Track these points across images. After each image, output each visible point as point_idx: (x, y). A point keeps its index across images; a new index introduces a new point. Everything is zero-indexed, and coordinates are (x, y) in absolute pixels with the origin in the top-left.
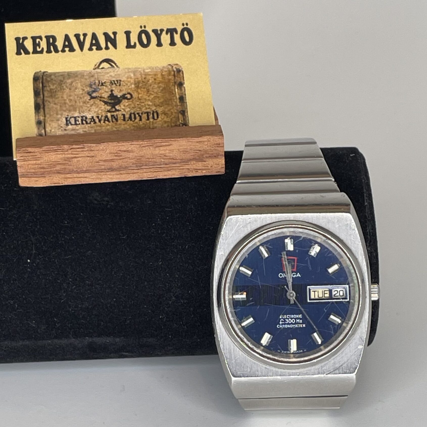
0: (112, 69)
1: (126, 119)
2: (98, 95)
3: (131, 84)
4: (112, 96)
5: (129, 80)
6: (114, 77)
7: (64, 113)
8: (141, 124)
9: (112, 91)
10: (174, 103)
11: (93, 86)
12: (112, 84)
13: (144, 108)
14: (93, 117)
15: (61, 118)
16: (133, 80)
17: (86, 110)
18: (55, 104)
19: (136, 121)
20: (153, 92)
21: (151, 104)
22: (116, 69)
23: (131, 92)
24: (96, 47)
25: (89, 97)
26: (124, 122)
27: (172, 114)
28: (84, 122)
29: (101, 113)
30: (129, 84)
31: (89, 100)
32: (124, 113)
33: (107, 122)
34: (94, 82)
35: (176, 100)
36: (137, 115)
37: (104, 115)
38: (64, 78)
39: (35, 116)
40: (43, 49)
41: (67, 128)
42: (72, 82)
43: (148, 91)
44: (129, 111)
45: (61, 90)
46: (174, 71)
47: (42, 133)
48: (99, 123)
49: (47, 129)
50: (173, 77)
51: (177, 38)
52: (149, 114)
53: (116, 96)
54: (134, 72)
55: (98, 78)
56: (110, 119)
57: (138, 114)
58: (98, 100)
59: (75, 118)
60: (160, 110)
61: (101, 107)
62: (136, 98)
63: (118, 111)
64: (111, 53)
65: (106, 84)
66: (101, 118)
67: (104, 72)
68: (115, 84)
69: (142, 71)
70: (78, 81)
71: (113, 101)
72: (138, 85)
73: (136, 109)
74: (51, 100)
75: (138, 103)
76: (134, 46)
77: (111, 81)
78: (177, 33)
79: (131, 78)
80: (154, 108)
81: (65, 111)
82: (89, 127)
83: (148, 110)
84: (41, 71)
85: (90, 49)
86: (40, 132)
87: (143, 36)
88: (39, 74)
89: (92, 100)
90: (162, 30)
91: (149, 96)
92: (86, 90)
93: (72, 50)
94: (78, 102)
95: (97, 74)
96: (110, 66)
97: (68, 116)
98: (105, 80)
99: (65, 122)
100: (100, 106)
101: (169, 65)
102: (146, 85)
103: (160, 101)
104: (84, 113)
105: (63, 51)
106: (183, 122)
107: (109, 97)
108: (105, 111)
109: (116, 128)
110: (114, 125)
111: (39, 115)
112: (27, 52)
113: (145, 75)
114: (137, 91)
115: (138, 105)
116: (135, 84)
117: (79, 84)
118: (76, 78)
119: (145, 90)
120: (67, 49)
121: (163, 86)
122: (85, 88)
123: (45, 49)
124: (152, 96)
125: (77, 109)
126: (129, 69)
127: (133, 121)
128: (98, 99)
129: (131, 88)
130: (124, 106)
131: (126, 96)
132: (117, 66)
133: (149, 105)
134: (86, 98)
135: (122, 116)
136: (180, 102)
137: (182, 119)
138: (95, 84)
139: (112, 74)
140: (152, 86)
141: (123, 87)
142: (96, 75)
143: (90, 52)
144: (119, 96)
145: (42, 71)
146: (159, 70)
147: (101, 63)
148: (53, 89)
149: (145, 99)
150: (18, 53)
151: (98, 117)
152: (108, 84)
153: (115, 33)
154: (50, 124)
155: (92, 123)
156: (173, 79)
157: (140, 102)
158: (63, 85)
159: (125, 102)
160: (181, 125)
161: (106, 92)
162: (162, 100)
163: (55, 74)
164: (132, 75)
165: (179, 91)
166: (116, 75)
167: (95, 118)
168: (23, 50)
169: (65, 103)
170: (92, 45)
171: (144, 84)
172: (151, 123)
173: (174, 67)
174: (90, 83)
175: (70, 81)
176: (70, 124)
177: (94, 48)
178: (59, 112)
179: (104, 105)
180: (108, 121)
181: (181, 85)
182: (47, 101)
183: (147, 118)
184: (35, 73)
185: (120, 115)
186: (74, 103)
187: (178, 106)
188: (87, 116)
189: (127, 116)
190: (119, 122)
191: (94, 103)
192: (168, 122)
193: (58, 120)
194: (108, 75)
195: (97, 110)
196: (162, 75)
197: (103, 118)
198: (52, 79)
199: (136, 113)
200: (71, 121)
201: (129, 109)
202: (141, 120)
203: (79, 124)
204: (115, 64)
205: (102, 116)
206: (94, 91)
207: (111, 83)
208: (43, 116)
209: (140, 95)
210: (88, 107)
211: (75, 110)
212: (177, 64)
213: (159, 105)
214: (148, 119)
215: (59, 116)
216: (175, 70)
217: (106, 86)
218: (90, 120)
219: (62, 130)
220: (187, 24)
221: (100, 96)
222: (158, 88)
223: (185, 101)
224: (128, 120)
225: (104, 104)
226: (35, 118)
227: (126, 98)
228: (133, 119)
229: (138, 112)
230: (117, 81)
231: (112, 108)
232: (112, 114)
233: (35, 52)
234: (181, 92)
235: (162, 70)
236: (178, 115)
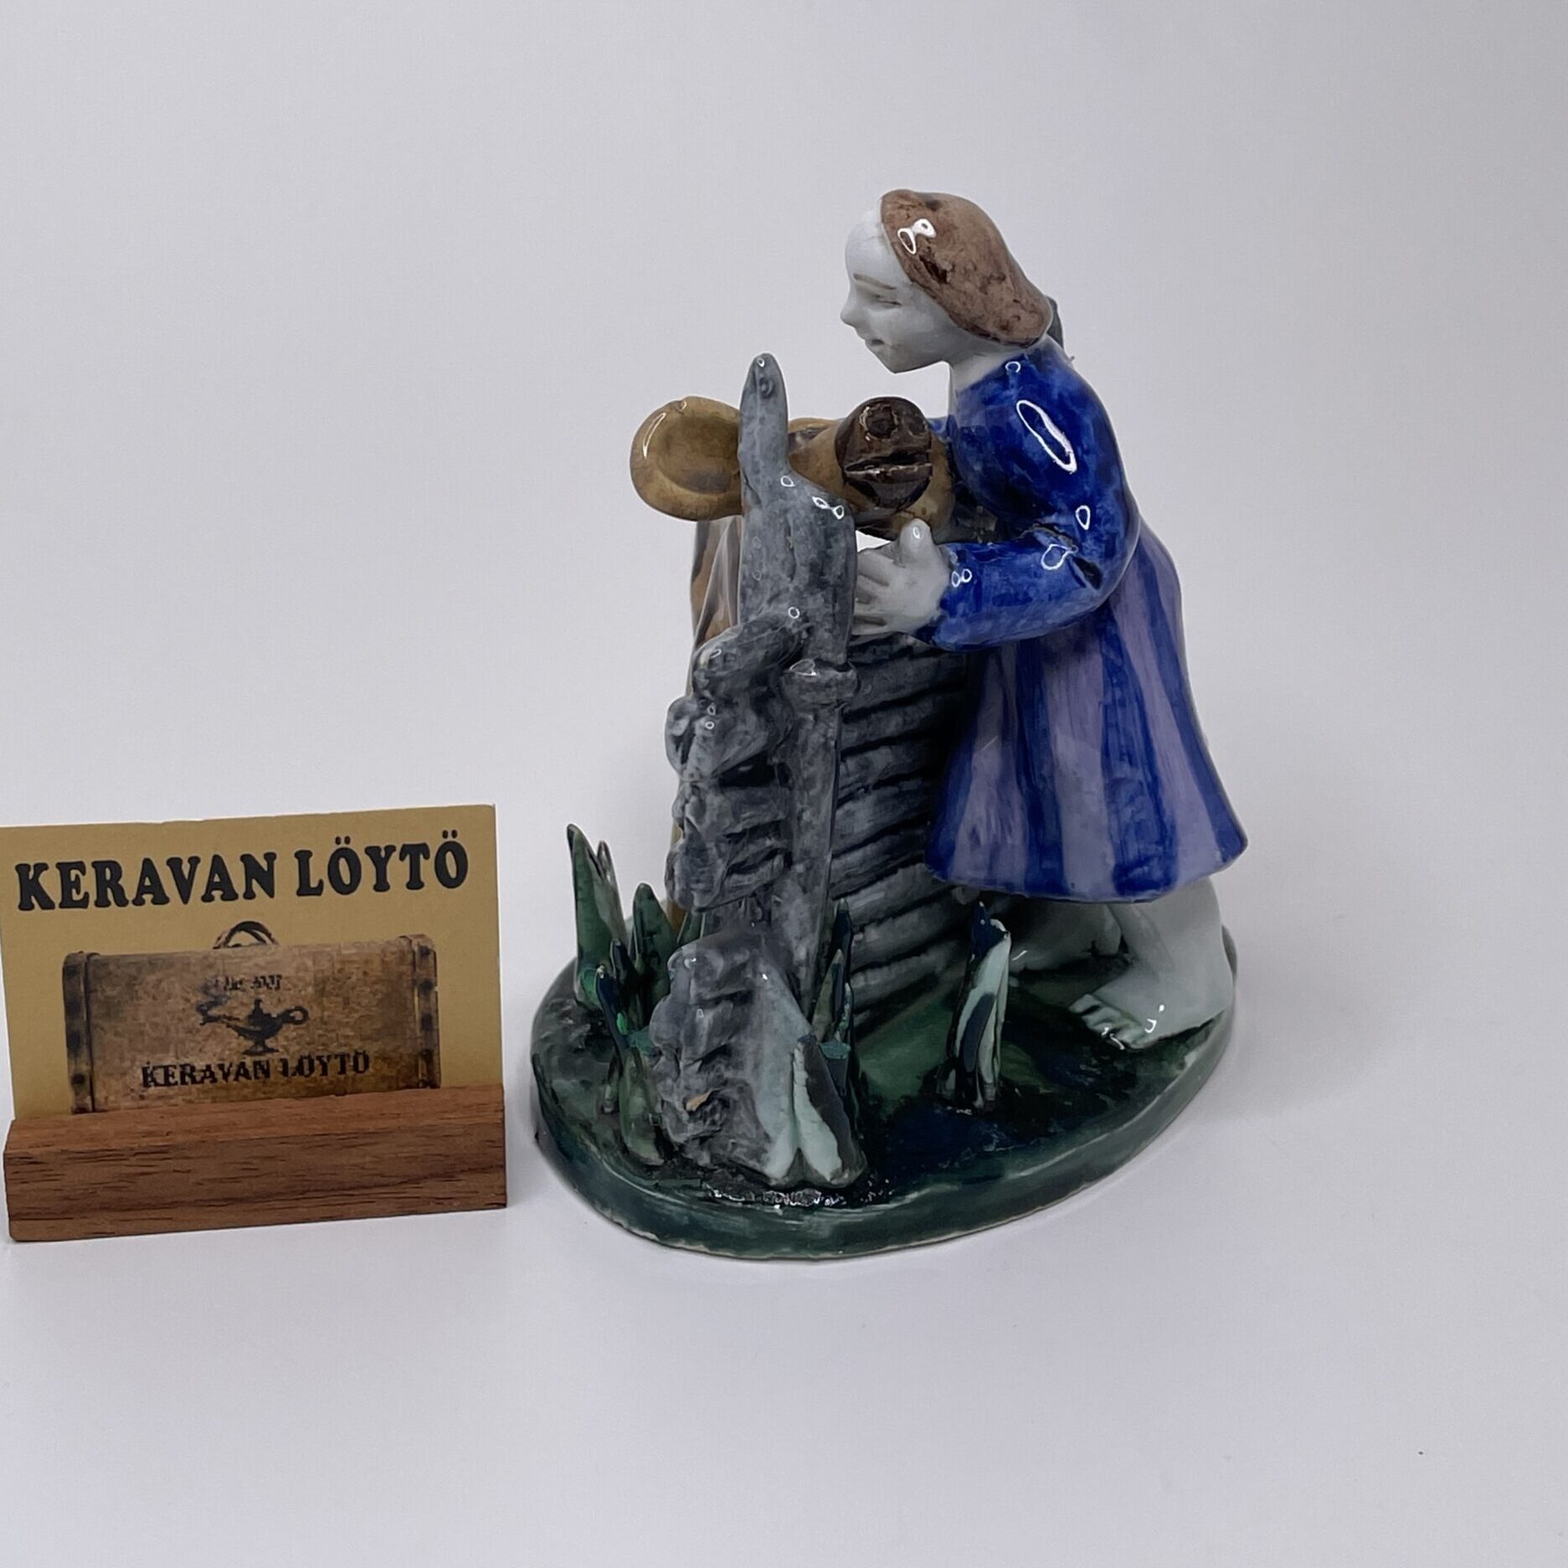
0: (260, 947)
1: (290, 1072)
2: (222, 1013)
3: (308, 985)
4: (257, 1015)
5: (301, 974)
6: (264, 968)
7: (139, 1057)
8: (325, 1081)
9: (258, 1002)
10: (408, 1032)
11: (213, 991)
12: (260, 987)
13: (335, 1044)
14: (208, 1067)
15: (131, 1068)
16: (312, 974)
17: (193, 1049)
18: (116, 1034)
19: (313, 1075)
20: (359, 1004)
21: (352, 1034)
22: (270, 948)
23: (306, 1007)
24: (220, 893)
25: (201, 1017)
26: (283, 1079)
27: (401, 1057)
28: (187, 1079)
29: (230, 1055)
30: (301, 984)
31: (201, 1024)
32: (285, 1056)
33: (242, 1079)
34: (214, 981)
35: (412, 1026)
36: (316, 1062)
37: (236, 1062)
38: (139, 971)
39: (69, 1064)
40: (87, 895)
41: (145, 1094)
42: (160, 981)
43: (346, 1002)
44: (299, 1051)
45: (132, 999)
46: (414, 952)
47: (87, 1104)
48: (224, 1082)
49: (97, 1096)
50: (411, 967)
51: (427, 867)
52: (346, 1059)
53: (269, 1015)
54: (315, 956)
55: (224, 970)
56: (251, 1070)
57: (319, 1058)
58: (224, 1026)
59: (166, 1068)
60: (372, 1049)
61: (230, 1043)
62: (315, 1020)
63: (272, 1050)
64: (258, 908)
65: (244, 986)
66: (229, 1070)
67: (240, 955)
68: (267, 985)
69: (335, 954)
70: (173, 979)
71: (258, 1028)
72: (322, 988)
73: (313, 1046)
74: (105, 1025)
75: (320, 1032)
76: (318, 891)
77: (256, 978)
78: (427, 857)
79: (306, 970)
80: (357, 1045)
81: (141, 1052)
82: (198, 1089)
83: (344, 1050)
84: (81, 952)
85: (207, 898)
86: (80, 1102)
87: (343, 863)
88: (79, 959)
89: (207, 1025)
90: (390, 849)
91: (347, 1017)
92: (193, 1000)
93: (161, 899)
94: (173, 1029)
95: (223, 960)
96: (254, 940)
97: (148, 1063)
98: (242, 976)
99: (141, 1077)
100: (227, 1040)
101: (402, 937)
102: (340, 988)
103: (375, 1027)
104: (187, 1057)
105: (139, 901)
106: (425, 1078)
107: (250, 1017)
108: (238, 1052)
109: (264, 1093)
110: (260, 1085)
111: (78, 1060)
112: (47, 904)
113: (343, 962)
114: (320, 1004)
115: (320, 1036)
116: (316, 985)
117: (177, 985)
118: (171, 971)
119: (340, 999)
120: (148, 897)
121: (385, 991)
122: (190, 996)
123: (93, 897)
124: (356, 1016)
125: (172, 1047)
126: (304, 947)
127: (307, 1076)
128: (223, 1022)
129: (305, 996)
130: (287, 1039)
131: (292, 1015)
132: (273, 941)
133: (347, 1037)
134: (193, 1019)
135: (281, 1064)
136: (422, 1029)
137: (425, 1072)
138: (216, 985)
139: (261, 961)
140: (358, 989)
141: (285, 992)
142: (219, 961)
143: (207, 904)
144: (274, 1016)
145: (87, 951)
146: (378, 951)
147: (233, 931)
148: (114, 998)
149: (339, 1023)
150: (25, 906)
151: (221, 1067)
152: (248, 985)
153: (270, 857)
154: (104, 1083)
155: (207, 1081)
156: (409, 973)
157: (326, 1030)
158: (137, 988)
159: (289, 1031)
160: (421, 1085)
161: (243, 1004)
162: (379, 1025)
163: (117, 960)
164: (309, 963)
165: (422, 1002)
166: (268, 963)
167: (213, 1069)
168: (36, 898)
169: (142, 1033)
170: (211, 886)
171: (339, 984)
172: (351, 1080)
173: (415, 942)
174: (203, 981)
175: (152, 978)
176: (152, 1084)
177: (217, 894)
178: (127, 1055)
179: (237, 1038)
180: (246, 1075)
181: (427, 987)
182: (96, 1026)
183: (339, 1069)
184: (68, 957)
185: (276, 1062)
186: (164, 1032)
187: (416, 1039)
188: (196, 1065)
189: (293, 1064)
190: (272, 1077)
191: (214, 1032)
192: (392, 1077)
193: (124, 1074)
194: (250, 964)
195: (219, 1050)
196: (383, 961)
197: (234, 1069)
198: (110, 973)
199: (313, 1057)
200: (155, 1076)
201: (298, 1048)
202: (325, 1072)
203: (176, 1083)
204: (269, 935)
205: (231, 1065)
206: (215, 1003)
207: (257, 981)
208: (87, 1064)
209: (326, 1013)
210: (199, 1043)
211: (167, 1051)
212: (422, 936)
213: (369, 1038)
214: (343, 1071)
215: (127, 1064)
216: (416, 949)
217: (244, 990)
218: (202, 1074)
219: (132, 1098)
220: (454, 834)
221: (227, 1014)
222: (371, 996)
223: (435, 1027)
224: (294, 1074)
225: (236, 1034)
226: (69, 1068)
227: (293, 1021)
228: (307, 1072)
229: (319, 1054)
230: (272, 977)
231: (257, 1044)
232: (257, 1058)
233: (67, 903)
234: (427, 1006)
235: (383, 951)
236: (417, 1061)
